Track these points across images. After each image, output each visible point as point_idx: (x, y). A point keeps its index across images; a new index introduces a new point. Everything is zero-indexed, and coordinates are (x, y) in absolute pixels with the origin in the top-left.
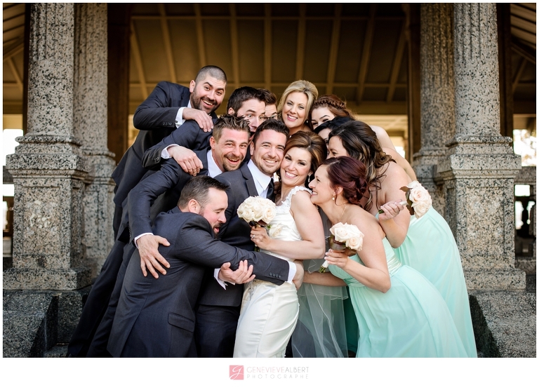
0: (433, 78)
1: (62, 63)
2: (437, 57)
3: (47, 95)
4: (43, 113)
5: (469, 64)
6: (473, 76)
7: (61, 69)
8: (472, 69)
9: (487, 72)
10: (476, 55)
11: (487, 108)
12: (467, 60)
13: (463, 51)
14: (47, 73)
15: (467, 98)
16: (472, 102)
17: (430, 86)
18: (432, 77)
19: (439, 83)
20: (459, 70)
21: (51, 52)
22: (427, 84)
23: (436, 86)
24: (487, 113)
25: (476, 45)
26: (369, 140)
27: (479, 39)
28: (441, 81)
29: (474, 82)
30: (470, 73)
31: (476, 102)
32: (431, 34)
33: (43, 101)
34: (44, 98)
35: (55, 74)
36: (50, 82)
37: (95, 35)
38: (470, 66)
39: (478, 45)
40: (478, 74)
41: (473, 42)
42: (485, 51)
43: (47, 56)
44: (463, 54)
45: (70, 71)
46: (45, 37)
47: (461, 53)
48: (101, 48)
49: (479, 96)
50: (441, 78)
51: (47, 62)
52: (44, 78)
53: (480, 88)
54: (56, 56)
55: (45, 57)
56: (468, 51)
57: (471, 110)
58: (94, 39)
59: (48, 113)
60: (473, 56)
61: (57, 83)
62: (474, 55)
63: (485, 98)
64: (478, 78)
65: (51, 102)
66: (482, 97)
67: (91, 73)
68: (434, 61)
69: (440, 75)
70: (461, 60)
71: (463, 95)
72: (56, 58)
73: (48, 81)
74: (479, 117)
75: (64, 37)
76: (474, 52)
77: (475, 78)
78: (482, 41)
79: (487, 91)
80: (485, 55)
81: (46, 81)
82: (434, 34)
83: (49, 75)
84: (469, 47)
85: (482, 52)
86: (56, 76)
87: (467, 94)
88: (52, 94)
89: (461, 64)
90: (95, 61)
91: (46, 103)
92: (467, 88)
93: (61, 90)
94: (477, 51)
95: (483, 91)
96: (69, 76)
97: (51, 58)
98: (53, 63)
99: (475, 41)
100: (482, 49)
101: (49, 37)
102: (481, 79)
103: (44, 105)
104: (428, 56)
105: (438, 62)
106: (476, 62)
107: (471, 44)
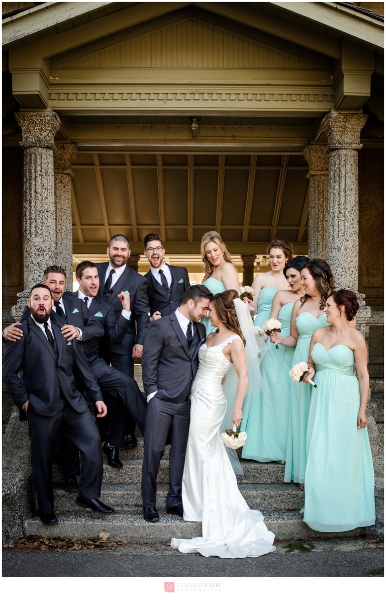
0: (317, 245)
1: (48, 240)
2: (320, 229)
3: (38, 263)
4: (36, 276)
5: (337, 241)
6: (339, 249)
7: (47, 244)
8: (338, 244)
9: (349, 247)
10: (342, 234)
11: (349, 273)
12: (335, 238)
13: (333, 232)
14: (38, 247)
15: (335, 266)
16: (338, 269)
17: (314, 250)
18: (316, 243)
19: (321, 248)
20: (330, 245)
21: (40, 232)
22: (312, 249)
23: (319, 251)
24: (348, 277)
25: (342, 227)
26: (326, 269)
27: (345, 223)
28: (323, 247)
29: (339, 254)
30: (337, 248)
31: (341, 269)
32: (317, 210)
33: (36, 268)
34: (36, 265)
35: (44, 248)
36: (40, 254)
37: (63, 210)
38: (337, 243)
39: (344, 227)
40: (342, 248)
41: (340, 225)
42: (348, 232)
43: (38, 235)
44: (333, 233)
45: (54, 245)
46: (36, 220)
47: (332, 232)
48: (67, 220)
49: (343, 264)
50: (323, 245)
51: (38, 239)
52: (36, 251)
53: (344, 259)
54: (44, 234)
55: (36, 235)
56: (336, 231)
57: (337, 274)
58: (62, 214)
59: (40, 276)
60: (339, 235)
61: (45, 255)
62: (341, 234)
63: (347, 266)
64: (342, 251)
65: (42, 268)
66: (345, 265)
67: (61, 240)
68: (318, 232)
69: (322, 242)
70: (331, 238)
71: (332, 264)
72: (44, 236)
73: (39, 253)
74: (342, 280)
75: (49, 221)
76: (340, 232)
77: (340, 252)
78: (346, 224)
79: (349, 261)
80: (349, 235)
81: (37, 253)
82: (319, 211)
83: (39, 249)
84: (337, 229)
85: (346, 233)
86: (45, 249)
87: (334, 262)
88: (42, 262)
89: (331, 241)
90: (63, 231)
91: (38, 269)
92: (335, 259)
93: (48, 259)
94: (343, 231)
95: (346, 261)
96: (53, 249)
97: (41, 236)
98: (42, 240)
99: (342, 224)
100: (346, 230)
101: (39, 221)
102: (344, 252)
103: (37, 270)
104: (314, 227)
105: (321, 232)
106: (342, 240)
107: (338, 226)
